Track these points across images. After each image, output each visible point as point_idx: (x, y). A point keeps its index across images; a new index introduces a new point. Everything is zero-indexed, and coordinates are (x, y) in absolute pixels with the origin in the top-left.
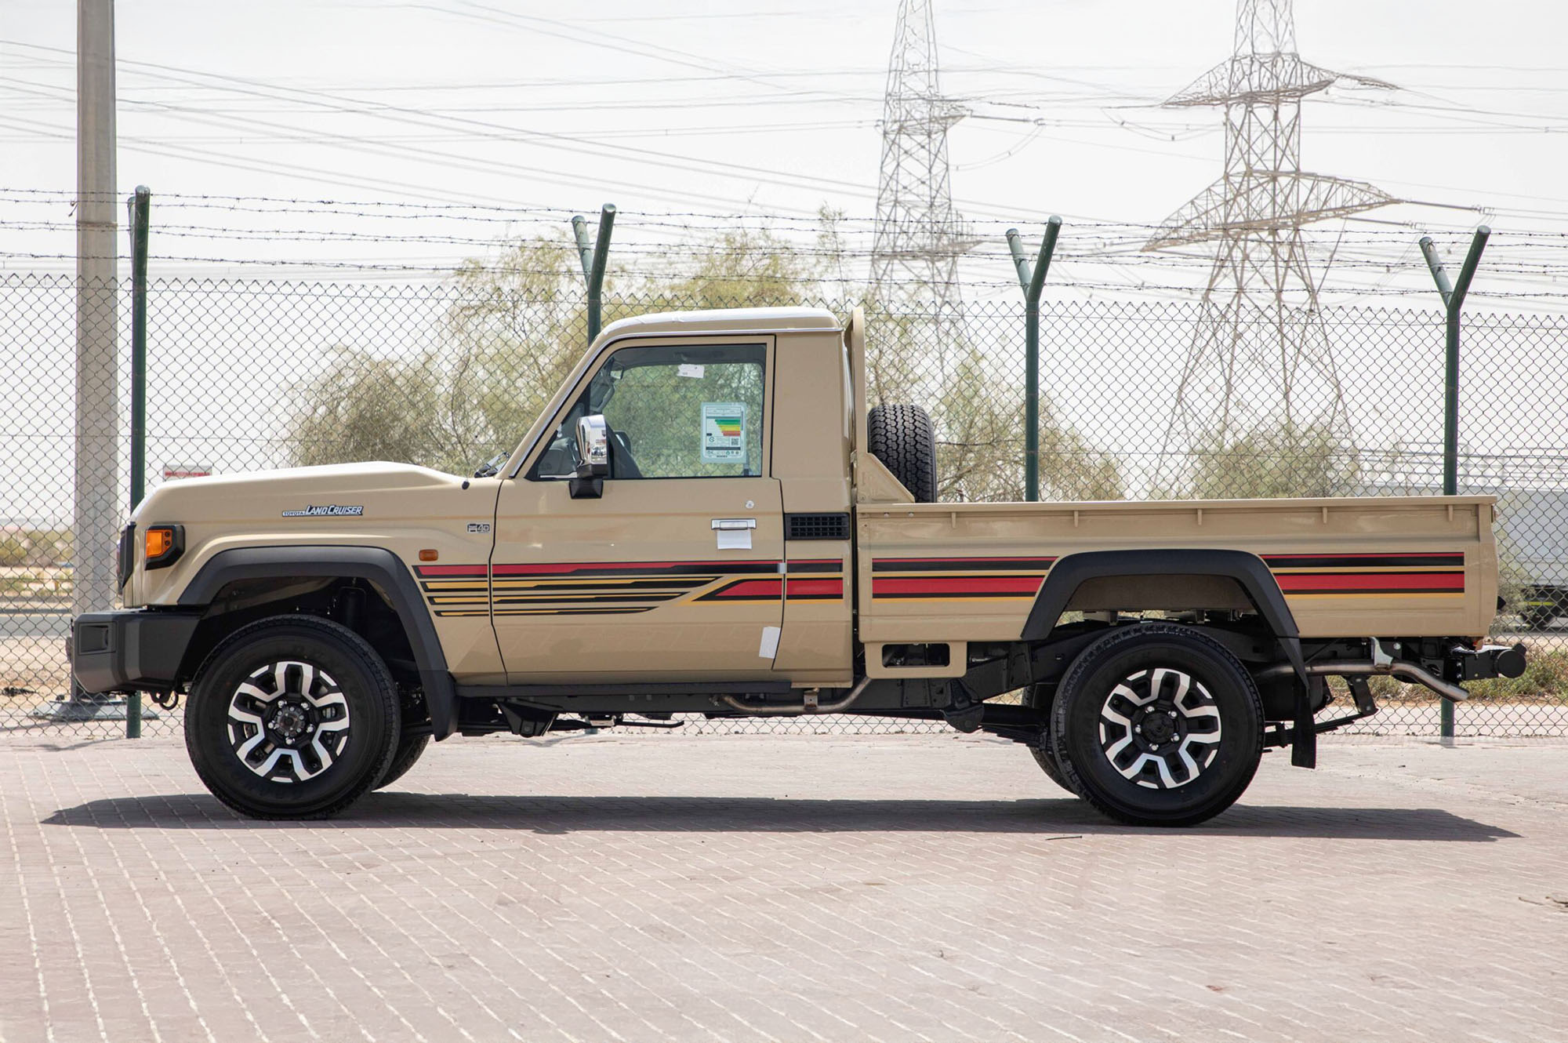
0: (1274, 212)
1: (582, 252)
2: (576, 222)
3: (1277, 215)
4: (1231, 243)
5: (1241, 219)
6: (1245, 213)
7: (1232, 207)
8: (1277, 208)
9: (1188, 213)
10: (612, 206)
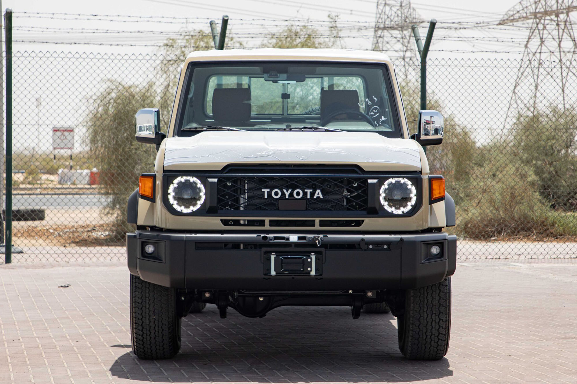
0: (558, 7)
1: (214, 37)
2: (211, 23)
3: (559, 8)
4: (538, 20)
5: (542, 10)
6: (544, 7)
7: (538, 4)
8: (559, 5)
9: (518, 8)
10: (227, 16)
